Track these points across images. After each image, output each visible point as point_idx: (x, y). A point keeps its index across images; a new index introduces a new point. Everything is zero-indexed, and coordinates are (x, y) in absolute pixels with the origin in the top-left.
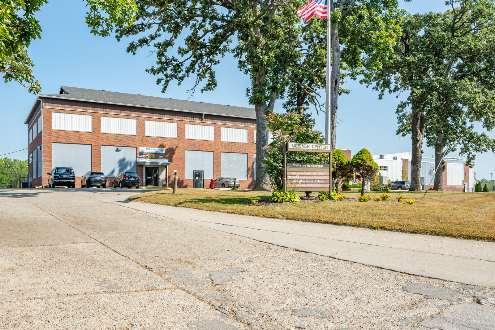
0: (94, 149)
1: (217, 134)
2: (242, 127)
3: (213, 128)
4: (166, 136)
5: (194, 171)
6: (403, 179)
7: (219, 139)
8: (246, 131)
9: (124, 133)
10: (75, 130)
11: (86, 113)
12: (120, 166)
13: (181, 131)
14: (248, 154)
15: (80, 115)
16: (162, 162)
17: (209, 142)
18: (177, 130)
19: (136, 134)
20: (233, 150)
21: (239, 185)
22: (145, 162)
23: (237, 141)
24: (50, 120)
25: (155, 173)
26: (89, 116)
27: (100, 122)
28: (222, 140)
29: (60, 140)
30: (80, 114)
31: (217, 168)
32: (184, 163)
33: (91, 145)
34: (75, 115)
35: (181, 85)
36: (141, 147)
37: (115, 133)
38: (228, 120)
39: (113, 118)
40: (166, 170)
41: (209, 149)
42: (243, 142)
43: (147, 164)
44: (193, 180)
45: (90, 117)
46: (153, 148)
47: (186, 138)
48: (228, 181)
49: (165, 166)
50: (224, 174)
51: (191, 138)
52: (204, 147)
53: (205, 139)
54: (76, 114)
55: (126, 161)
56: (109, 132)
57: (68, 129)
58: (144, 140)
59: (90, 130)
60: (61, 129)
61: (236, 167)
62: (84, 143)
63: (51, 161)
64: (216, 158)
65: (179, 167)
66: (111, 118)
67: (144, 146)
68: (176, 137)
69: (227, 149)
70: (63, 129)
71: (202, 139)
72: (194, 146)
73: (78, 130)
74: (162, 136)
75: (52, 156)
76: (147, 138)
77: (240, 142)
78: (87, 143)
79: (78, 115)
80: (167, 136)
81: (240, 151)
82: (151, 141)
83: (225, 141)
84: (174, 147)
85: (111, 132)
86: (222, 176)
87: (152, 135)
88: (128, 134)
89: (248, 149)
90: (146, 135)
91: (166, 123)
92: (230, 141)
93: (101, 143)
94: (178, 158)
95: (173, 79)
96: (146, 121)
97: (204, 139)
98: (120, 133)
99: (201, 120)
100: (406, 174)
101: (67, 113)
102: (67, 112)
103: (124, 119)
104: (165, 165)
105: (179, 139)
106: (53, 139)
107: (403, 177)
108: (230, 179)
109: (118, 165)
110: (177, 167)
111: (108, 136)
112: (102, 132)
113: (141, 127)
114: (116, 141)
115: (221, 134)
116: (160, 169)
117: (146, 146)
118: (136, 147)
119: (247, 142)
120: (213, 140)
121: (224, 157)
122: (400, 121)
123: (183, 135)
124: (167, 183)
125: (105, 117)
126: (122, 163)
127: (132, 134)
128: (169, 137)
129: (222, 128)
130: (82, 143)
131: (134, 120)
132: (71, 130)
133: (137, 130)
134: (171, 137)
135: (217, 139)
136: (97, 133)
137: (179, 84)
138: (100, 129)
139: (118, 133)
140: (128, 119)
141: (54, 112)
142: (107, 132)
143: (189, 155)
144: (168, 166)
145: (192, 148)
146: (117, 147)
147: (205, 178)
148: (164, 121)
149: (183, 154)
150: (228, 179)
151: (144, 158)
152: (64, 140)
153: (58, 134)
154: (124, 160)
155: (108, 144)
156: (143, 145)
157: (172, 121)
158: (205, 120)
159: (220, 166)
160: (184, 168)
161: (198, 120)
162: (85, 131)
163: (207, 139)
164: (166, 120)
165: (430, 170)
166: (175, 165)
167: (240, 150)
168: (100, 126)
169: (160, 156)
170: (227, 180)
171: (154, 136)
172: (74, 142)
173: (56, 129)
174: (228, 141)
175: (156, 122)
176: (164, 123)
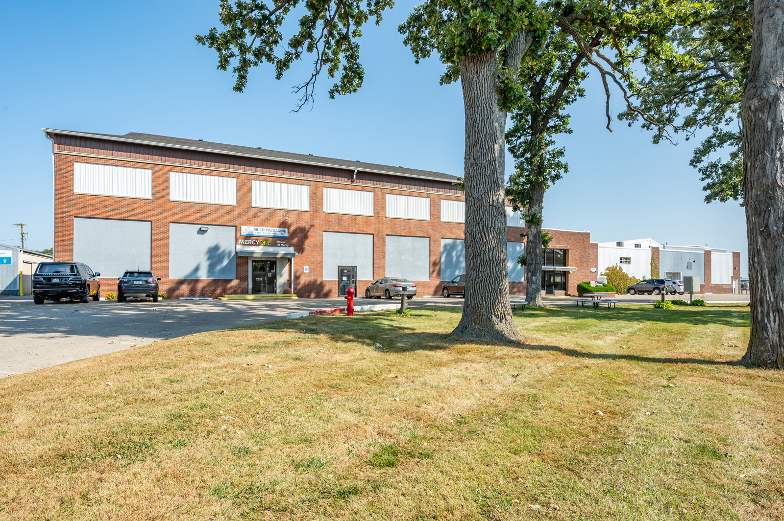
0: (156, 229)
1: (380, 205)
2: (422, 195)
3: (372, 194)
4: (289, 208)
5: (339, 267)
6: (652, 275)
7: (382, 213)
8: (428, 200)
9: (213, 202)
10: (120, 195)
11: (140, 165)
12: (209, 259)
13: (316, 199)
14: (430, 238)
15: (129, 169)
16: (283, 252)
17: (364, 218)
18: (310, 197)
19: (235, 204)
20: (405, 232)
21: (416, 291)
22: (252, 253)
23: (412, 218)
24: (68, 175)
25: (270, 271)
26: (147, 171)
27: (168, 181)
28: (387, 216)
29: (89, 213)
30: (130, 167)
31: (378, 261)
32: (321, 254)
33: (151, 221)
34: (120, 168)
35: (283, 78)
36: (245, 225)
37: (197, 201)
38: (398, 182)
39: (193, 175)
40: (291, 265)
41: (366, 231)
42: (422, 218)
43: (255, 255)
44: (337, 282)
45: (149, 173)
46: (265, 228)
47: (325, 210)
48: (395, 286)
49: (287, 259)
50: (391, 273)
51: (335, 211)
52: (357, 226)
53: (359, 213)
54: (121, 166)
55: (221, 251)
56: (184, 200)
57: (106, 193)
58: (250, 213)
59: (149, 196)
60: (91, 193)
61: (412, 259)
62: (137, 219)
63: (72, 251)
64: (377, 244)
65: (314, 260)
66: (189, 175)
67: (250, 224)
68: (308, 210)
69: (395, 230)
70: (96, 193)
71: (353, 213)
72: (339, 225)
73: (124, 195)
74: (282, 207)
75: (73, 241)
76: (256, 210)
77: (417, 218)
78: (141, 219)
79: (125, 168)
80: (292, 208)
81: (418, 234)
82: (265, 215)
83: (393, 216)
84: (307, 227)
85: (189, 200)
86: (388, 275)
87: (265, 206)
88: (221, 202)
89: (430, 230)
90: (254, 205)
91: (289, 185)
92: (401, 217)
93: (170, 218)
94: (311, 246)
95: (261, 62)
96: (254, 182)
97: (356, 213)
98: (205, 201)
99: (352, 182)
100: (656, 268)
101: (102, 164)
102: (103, 162)
103: (213, 177)
104: (289, 257)
105: (312, 213)
106: (74, 211)
107: (651, 272)
108: (399, 281)
109: (206, 257)
110: (308, 260)
111: (182, 205)
112: (171, 198)
113: (244, 192)
114: (198, 215)
115: (385, 204)
116: (278, 263)
117: (254, 225)
118: (236, 226)
119: (428, 219)
120: (373, 215)
121: (391, 243)
122: (705, 176)
123: (319, 207)
124: (290, 287)
125: (177, 173)
126: (214, 254)
127: (229, 203)
128: (296, 208)
129: (387, 195)
130: (133, 218)
131: (233, 179)
132: (111, 194)
133: (237, 196)
134: (299, 209)
135: (379, 213)
136: (161, 200)
137: (279, 76)
138: (168, 194)
139: (201, 201)
140: (221, 178)
141: (77, 162)
142: (181, 199)
143: (330, 240)
144: (293, 259)
145: (337, 229)
146: (200, 226)
147: (358, 279)
148: (286, 181)
149: (320, 238)
150: (396, 280)
151: (250, 245)
152: (96, 213)
153: (85, 201)
154: (216, 248)
155: (182, 220)
156: (247, 222)
157: (301, 182)
158: (358, 180)
159: (384, 257)
160: (322, 262)
161: (345, 181)
162: (138, 196)
163: (362, 214)
164: (290, 180)
165: (688, 263)
166: (306, 257)
167: (418, 232)
168: (168, 188)
169: (278, 242)
170: (395, 283)
171: (268, 206)
172: (117, 216)
173: (82, 192)
174: (398, 216)
175: (272, 183)
176: (286, 185)
